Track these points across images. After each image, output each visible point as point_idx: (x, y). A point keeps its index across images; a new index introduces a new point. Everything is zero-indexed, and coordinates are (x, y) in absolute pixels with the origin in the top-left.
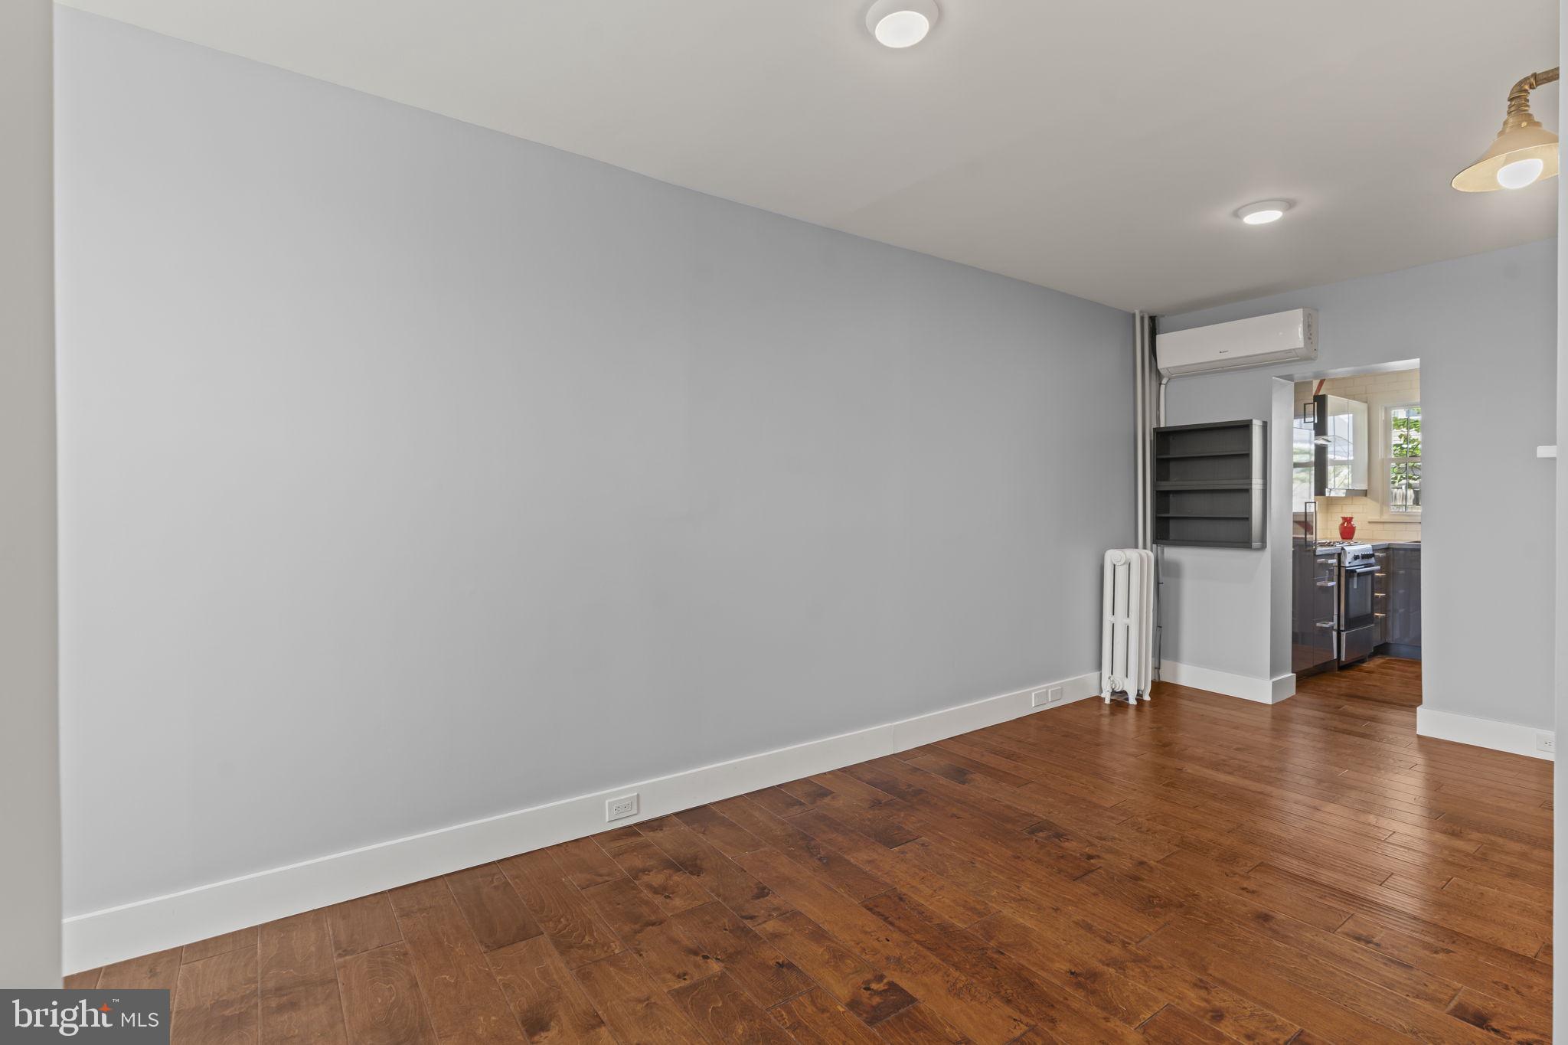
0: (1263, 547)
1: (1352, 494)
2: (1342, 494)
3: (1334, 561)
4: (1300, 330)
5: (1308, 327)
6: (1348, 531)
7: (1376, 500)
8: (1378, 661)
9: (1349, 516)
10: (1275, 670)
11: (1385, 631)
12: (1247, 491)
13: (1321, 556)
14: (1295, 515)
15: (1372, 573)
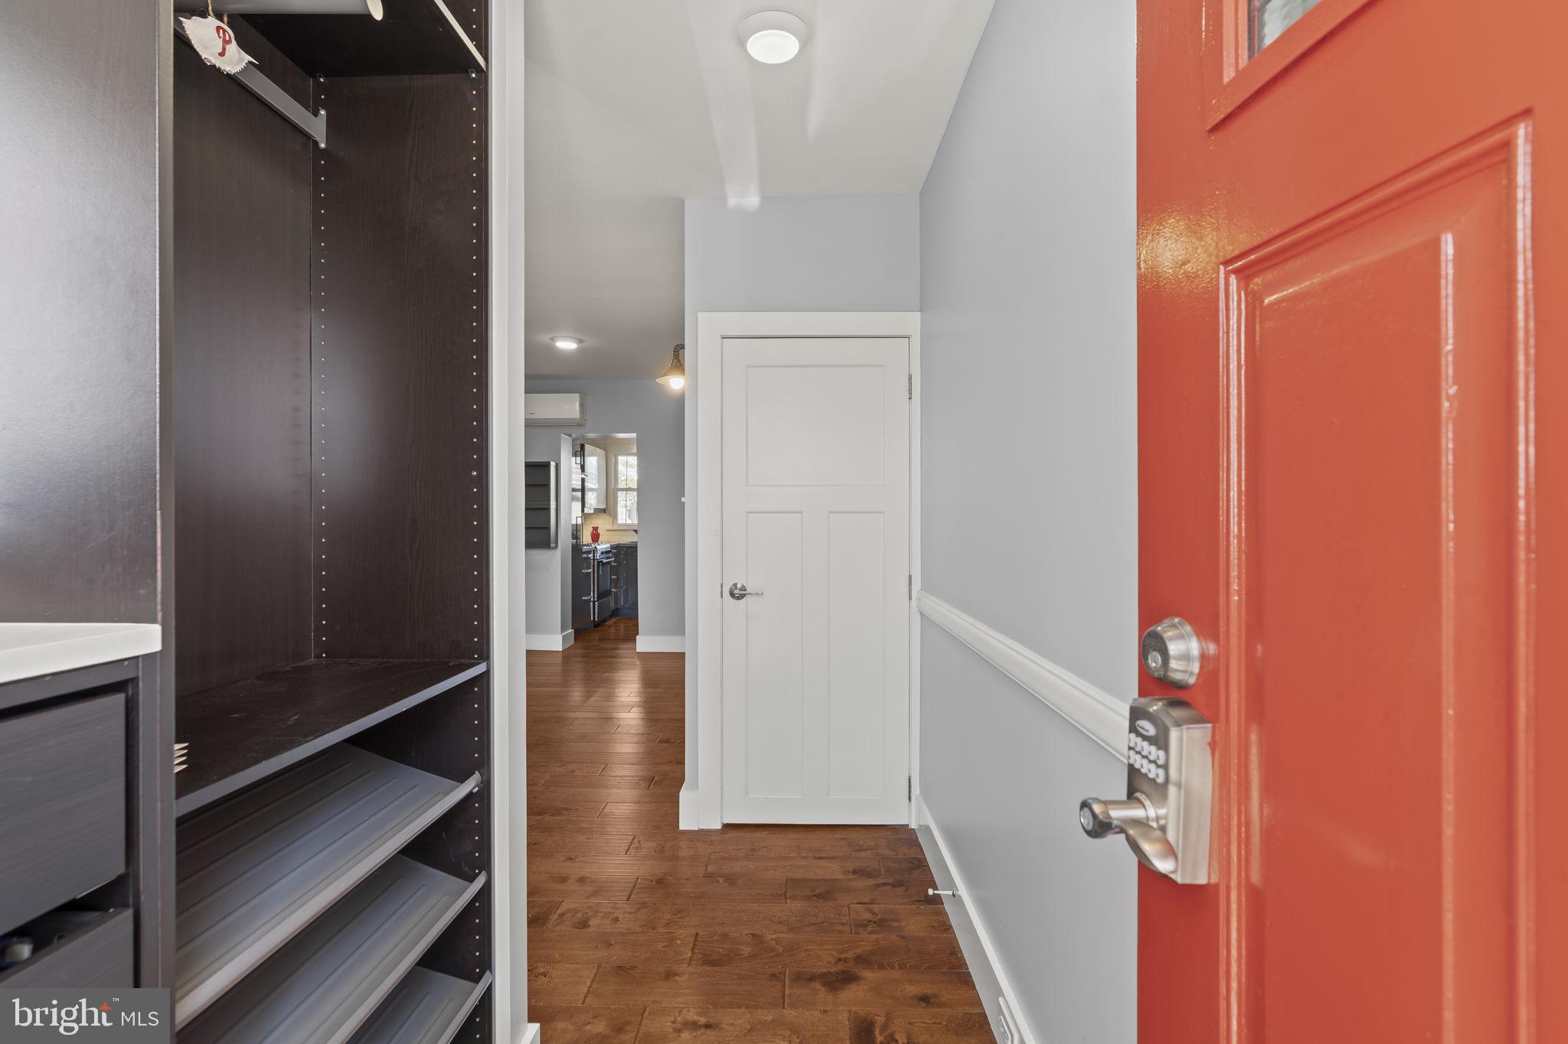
0: (556, 547)
1: (598, 511)
2: (592, 512)
3: (591, 555)
4: (577, 405)
5: (582, 405)
6: (595, 537)
7: (611, 516)
8: (613, 620)
9: (596, 526)
10: (563, 629)
11: (617, 600)
12: (548, 509)
13: (585, 553)
14: (573, 525)
15: (610, 563)
